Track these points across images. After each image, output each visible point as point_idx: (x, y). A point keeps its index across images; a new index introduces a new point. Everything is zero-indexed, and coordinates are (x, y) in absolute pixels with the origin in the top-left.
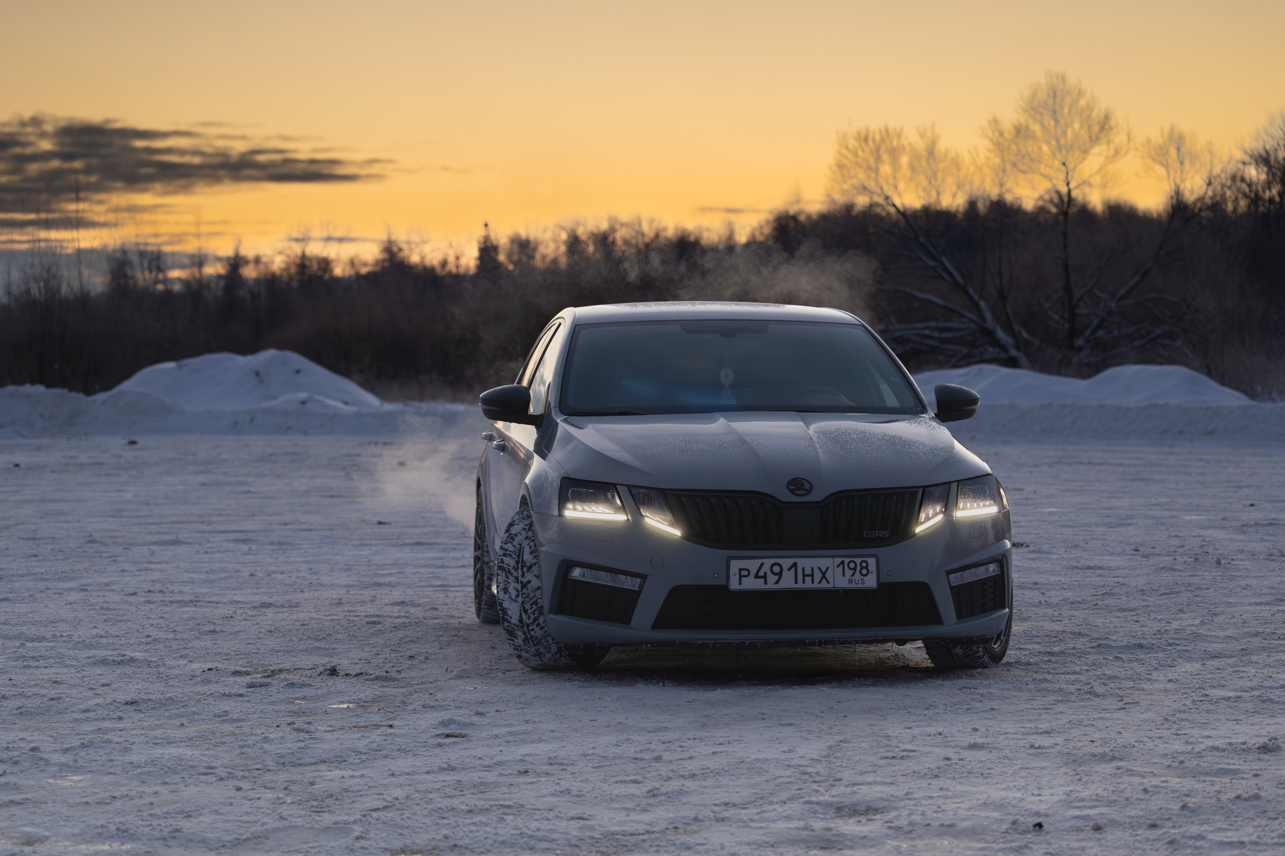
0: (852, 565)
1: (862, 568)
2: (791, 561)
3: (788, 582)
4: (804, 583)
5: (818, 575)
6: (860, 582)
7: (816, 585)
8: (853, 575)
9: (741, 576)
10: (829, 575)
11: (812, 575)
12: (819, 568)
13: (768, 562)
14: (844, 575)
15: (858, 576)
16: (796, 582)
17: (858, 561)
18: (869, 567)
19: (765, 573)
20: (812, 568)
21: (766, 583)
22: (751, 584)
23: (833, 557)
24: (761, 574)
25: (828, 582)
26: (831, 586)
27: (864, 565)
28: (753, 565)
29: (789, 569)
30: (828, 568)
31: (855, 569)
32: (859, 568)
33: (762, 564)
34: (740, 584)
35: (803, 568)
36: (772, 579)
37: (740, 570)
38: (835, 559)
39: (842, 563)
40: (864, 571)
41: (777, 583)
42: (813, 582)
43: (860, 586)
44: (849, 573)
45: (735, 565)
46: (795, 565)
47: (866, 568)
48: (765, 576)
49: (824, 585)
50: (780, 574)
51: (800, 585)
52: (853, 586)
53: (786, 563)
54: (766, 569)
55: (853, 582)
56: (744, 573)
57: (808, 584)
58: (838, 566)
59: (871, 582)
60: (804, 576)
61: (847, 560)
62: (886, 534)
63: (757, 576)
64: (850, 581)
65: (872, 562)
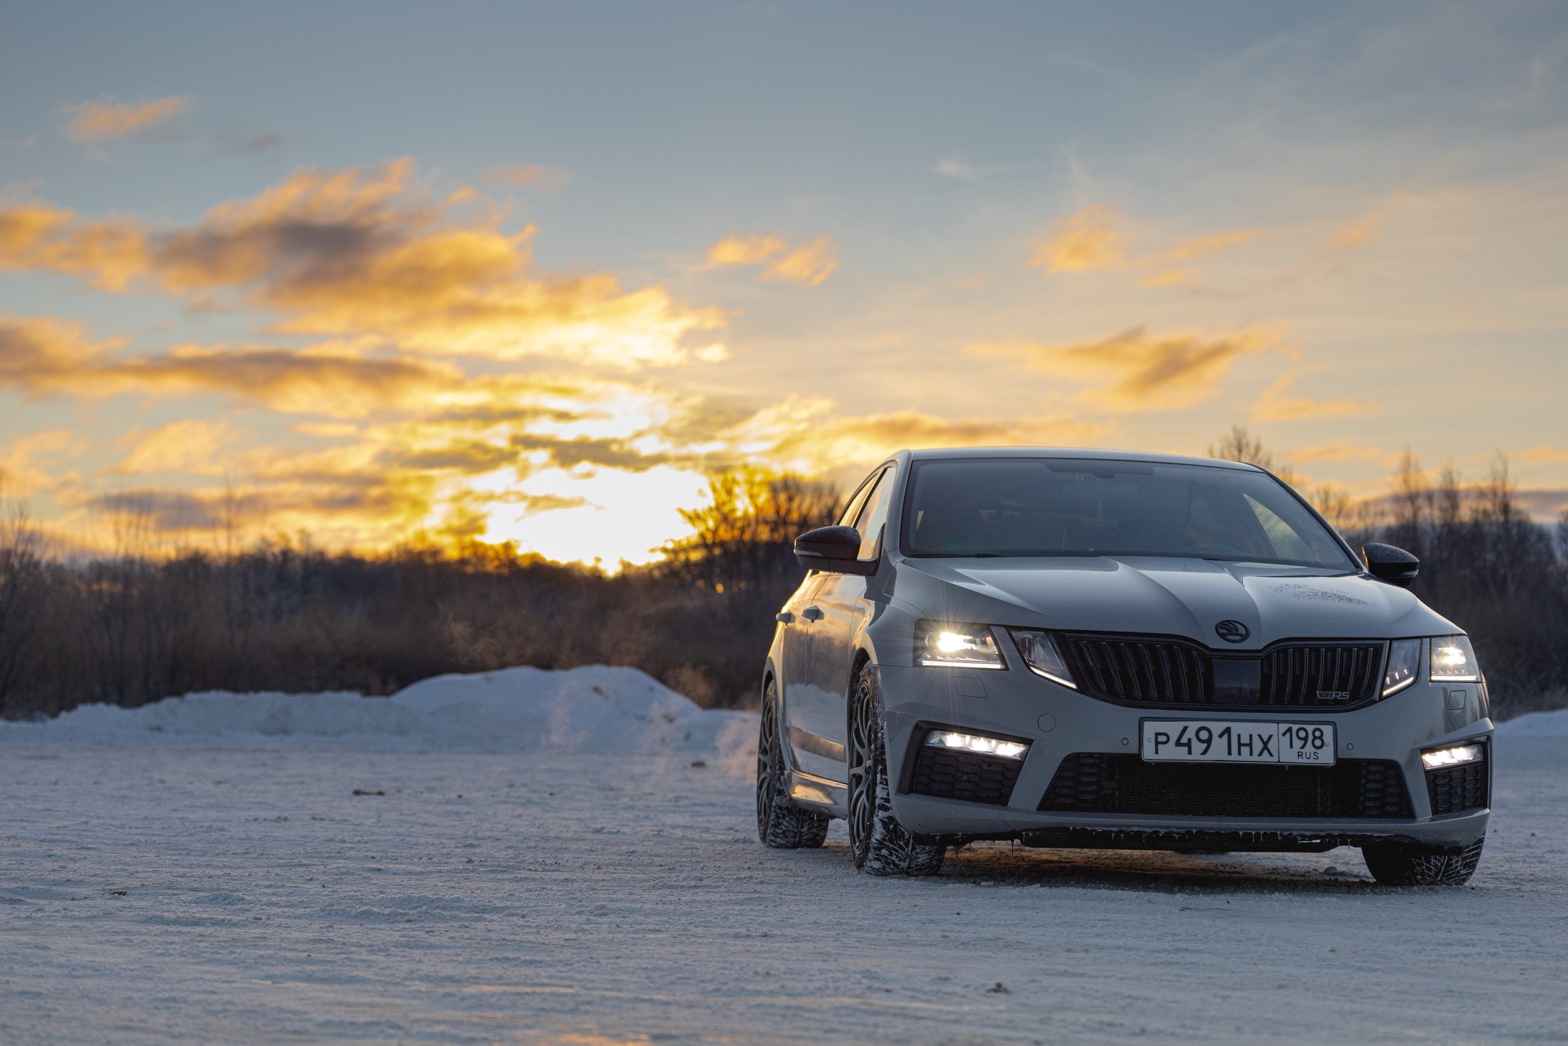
0: (1302, 734)
1: (1315, 738)
2: (1223, 726)
3: (1218, 753)
4: (1239, 754)
5: (1258, 746)
6: (1312, 756)
7: (1255, 758)
8: (1303, 747)
9: (1157, 743)
10: (1272, 745)
11: (1250, 745)
12: (1260, 736)
13: (1193, 726)
14: (1291, 747)
15: (1309, 747)
16: (1230, 753)
17: (1310, 728)
18: (1323, 738)
19: (1190, 740)
20: (1251, 736)
21: (1190, 753)
22: (1170, 753)
23: (1278, 722)
24: (1184, 740)
25: (1271, 755)
26: (1274, 759)
27: (1318, 734)
28: (1173, 729)
29: (1221, 736)
30: (1271, 736)
31: (1306, 739)
32: (1311, 738)
33: (1185, 728)
34: (1157, 752)
35: (1239, 736)
36: (1199, 748)
37: (1157, 734)
38: (1281, 725)
39: (1290, 730)
40: (1318, 743)
41: (1204, 753)
42: (1251, 754)
43: (1312, 761)
44: (1298, 743)
45: (1150, 728)
46: (1228, 731)
47: (1321, 738)
48: (1189, 744)
49: (1265, 758)
50: (1209, 742)
51: (1234, 757)
52: (1303, 761)
53: (1217, 727)
54: (1190, 734)
55: (1304, 756)
56: (1162, 739)
57: (1245, 757)
58: (1284, 734)
59: (1326, 757)
60: (1240, 745)
61: (1295, 727)
62: (1345, 695)
63: (1178, 744)
64: (1300, 755)
65: (1328, 730)
